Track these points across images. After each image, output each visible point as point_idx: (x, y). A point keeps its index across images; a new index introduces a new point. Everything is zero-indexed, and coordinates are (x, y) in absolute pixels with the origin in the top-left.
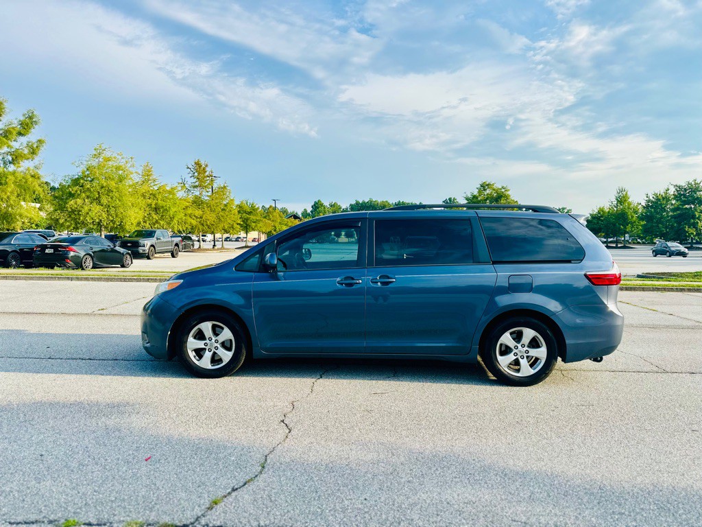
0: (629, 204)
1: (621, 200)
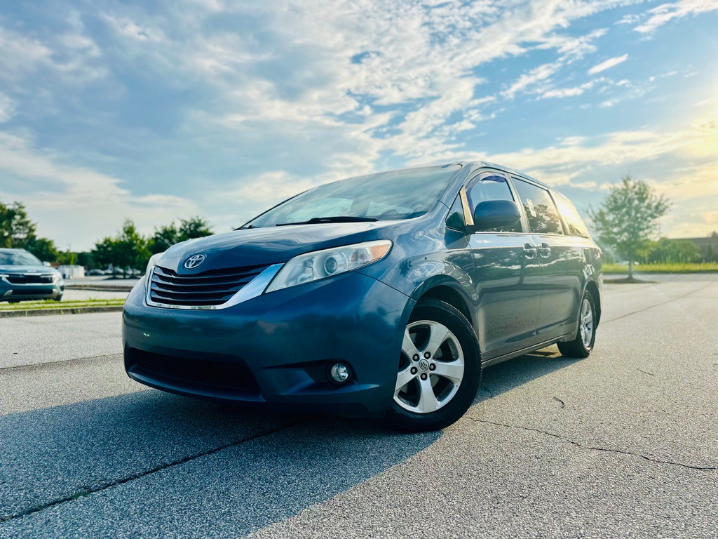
0: (136, 236)
1: (130, 231)
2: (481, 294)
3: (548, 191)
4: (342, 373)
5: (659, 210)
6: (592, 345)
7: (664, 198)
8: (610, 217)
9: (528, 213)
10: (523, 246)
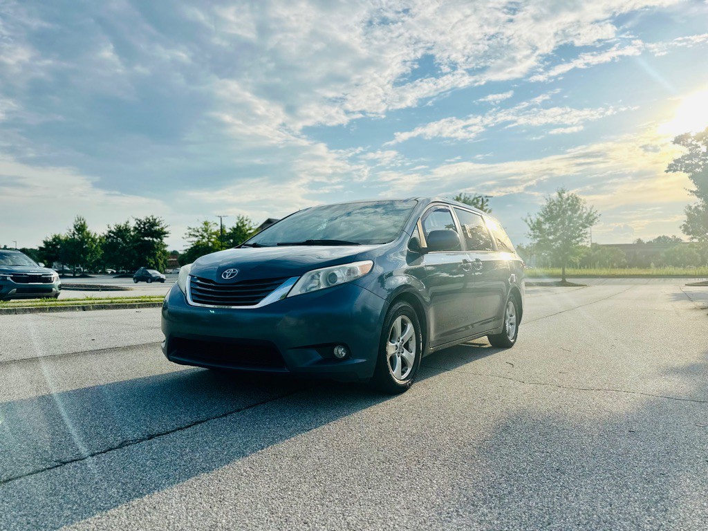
0: (88, 234)
2: (431, 298)
3: (481, 216)
4: (340, 352)
5: (590, 221)
6: (515, 338)
7: (593, 211)
8: (546, 226)
9: (466, 235)
10: (462, 261)
